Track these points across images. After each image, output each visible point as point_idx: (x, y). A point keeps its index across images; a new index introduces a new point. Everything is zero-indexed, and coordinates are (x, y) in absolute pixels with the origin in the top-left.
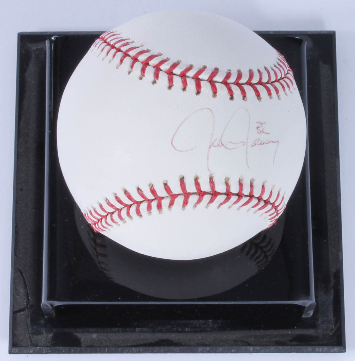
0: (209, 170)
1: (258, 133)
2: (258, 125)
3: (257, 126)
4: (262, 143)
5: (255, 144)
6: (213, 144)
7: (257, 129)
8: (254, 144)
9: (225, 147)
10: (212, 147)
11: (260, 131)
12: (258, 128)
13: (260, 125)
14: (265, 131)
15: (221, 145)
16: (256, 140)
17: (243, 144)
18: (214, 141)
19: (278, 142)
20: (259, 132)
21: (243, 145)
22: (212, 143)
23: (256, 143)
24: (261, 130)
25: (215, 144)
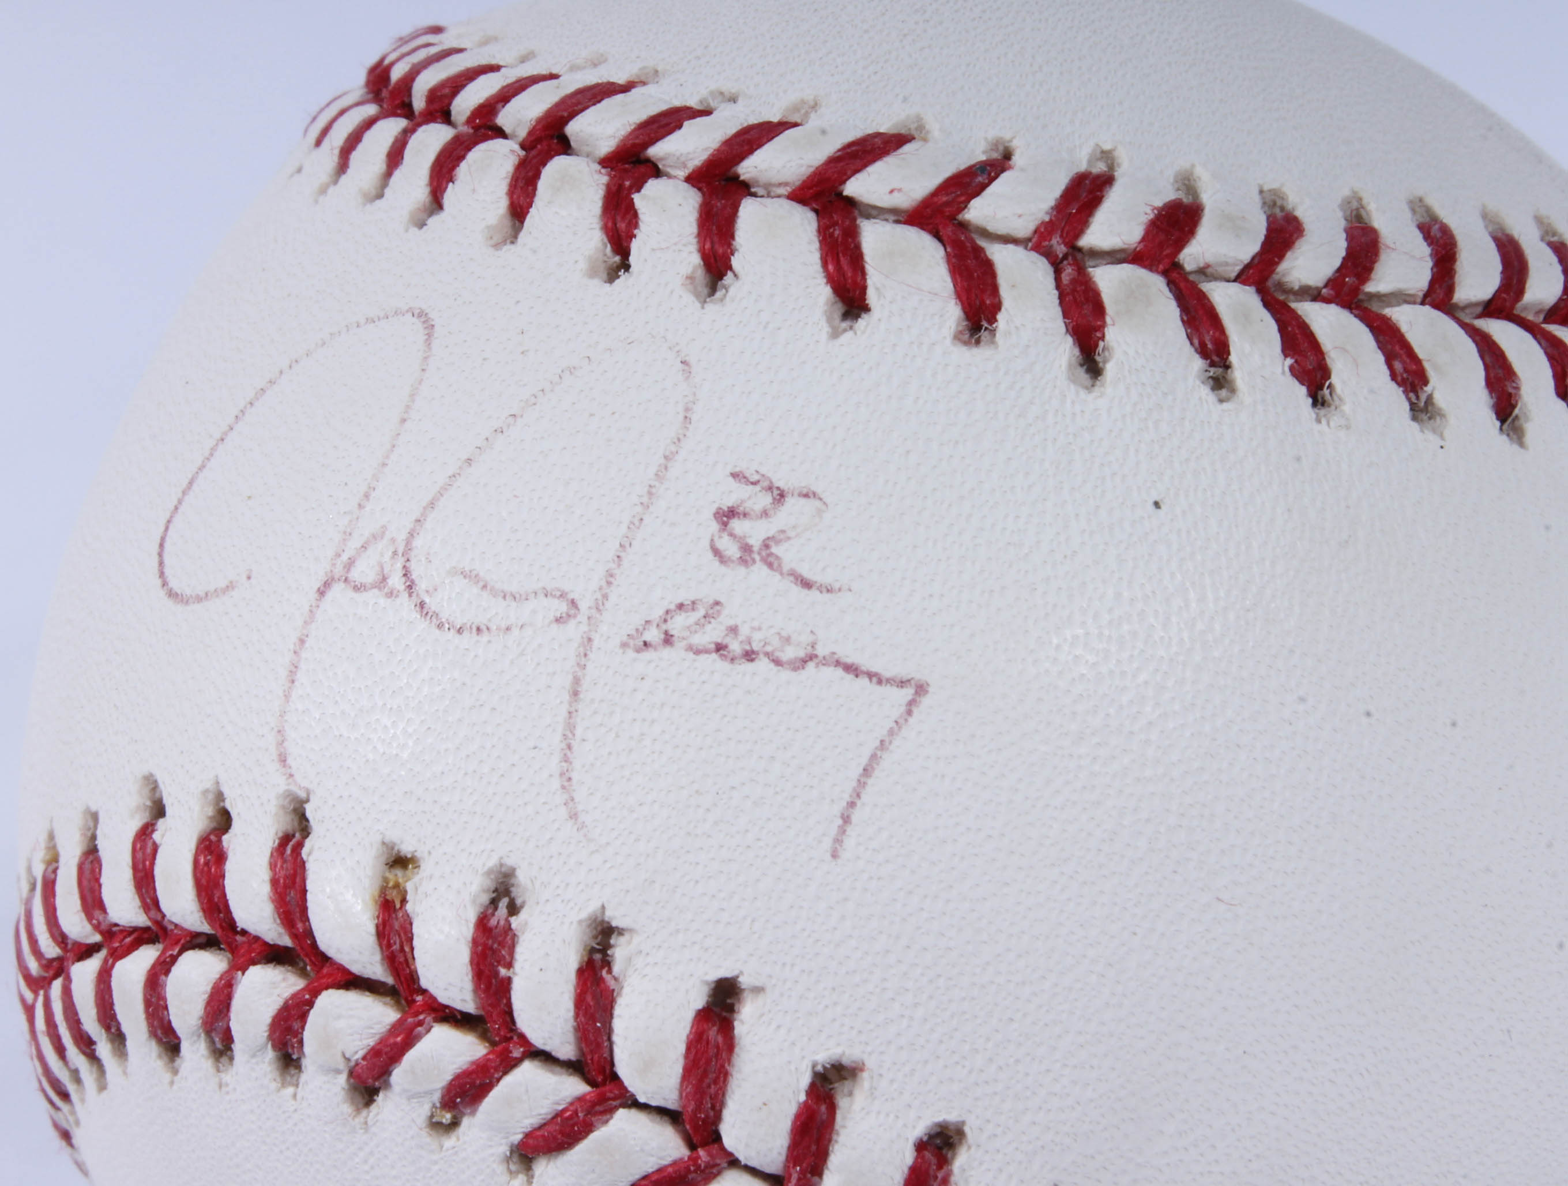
0: (283, 760)
1: (716, 552)
2: (734, 494)
3: (727, 502)
4: (736, 647)
5: (668, 639)
6: (350, 564)
7: (714, 526)
8: (653, 635)
9: (422, 605)
10: (338, 590)
11: (747, 548)
12: (727, 515)
13: (765, 500)
14: (787, 553)
15: (396, 581)
16: (681, 606)
17: (563, 607)
18: (364, 547)
19: (921, 689)
20: (731, 549)
21: (558, 620)
22: (345, 557)
23: (678, 624)
24: (755, 542)
25: (364, 571)
